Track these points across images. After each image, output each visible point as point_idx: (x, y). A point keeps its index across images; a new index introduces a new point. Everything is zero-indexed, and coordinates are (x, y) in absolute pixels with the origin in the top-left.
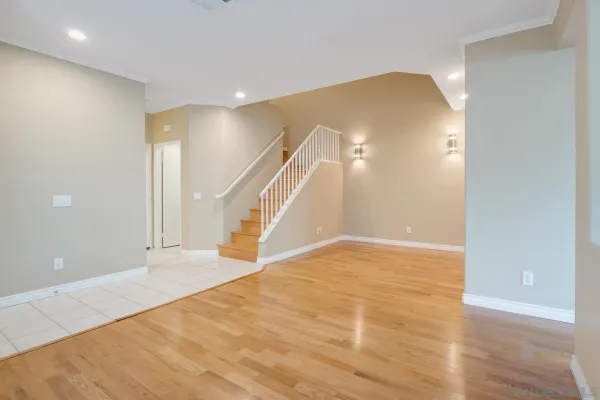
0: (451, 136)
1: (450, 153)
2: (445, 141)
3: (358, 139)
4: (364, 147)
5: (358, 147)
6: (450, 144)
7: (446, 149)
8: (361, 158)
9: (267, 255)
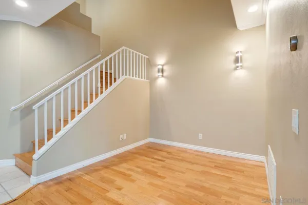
0: (237, 52)
1: (236, 68)
2: (233, 58)
3: (161, 60)
4: (165, 68)
5: (160, 67)
6: (237, 60)
7: (233, 66)
8: (163, 76)
9: (38, 174)
